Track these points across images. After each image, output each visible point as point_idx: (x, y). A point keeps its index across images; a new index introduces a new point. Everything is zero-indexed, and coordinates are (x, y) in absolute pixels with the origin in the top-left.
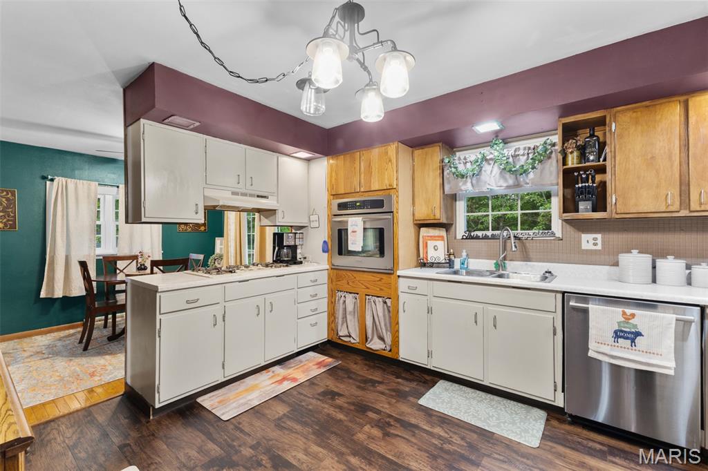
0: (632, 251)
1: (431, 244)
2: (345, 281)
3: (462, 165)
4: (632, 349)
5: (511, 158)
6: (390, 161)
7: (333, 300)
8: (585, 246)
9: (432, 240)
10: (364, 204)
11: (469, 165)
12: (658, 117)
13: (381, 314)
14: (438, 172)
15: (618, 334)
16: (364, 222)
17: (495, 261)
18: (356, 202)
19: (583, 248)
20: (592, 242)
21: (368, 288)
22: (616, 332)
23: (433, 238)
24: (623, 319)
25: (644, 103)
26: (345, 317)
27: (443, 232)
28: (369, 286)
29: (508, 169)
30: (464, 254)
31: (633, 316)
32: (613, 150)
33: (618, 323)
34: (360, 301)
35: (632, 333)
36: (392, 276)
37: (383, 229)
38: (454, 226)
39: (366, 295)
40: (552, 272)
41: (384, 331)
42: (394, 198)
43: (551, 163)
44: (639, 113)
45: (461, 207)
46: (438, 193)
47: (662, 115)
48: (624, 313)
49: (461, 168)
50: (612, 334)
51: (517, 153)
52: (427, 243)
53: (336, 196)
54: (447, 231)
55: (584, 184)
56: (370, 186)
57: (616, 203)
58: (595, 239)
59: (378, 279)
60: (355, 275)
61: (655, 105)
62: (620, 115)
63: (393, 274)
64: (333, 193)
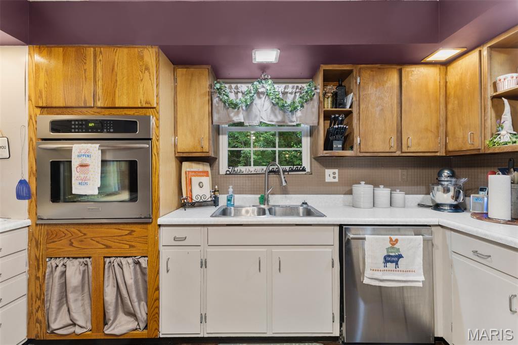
0: (361, 182)
1: (195, 180)
2: (65, 241)
3: (233, 94)
4: (396, 271)
5: (281, 94)
6: (147, 69)
7: (40, 275)
8: (328, 179)
9: (198, 176)
10: (101, 126)
11: (240, 95)
12: (385, 79)
13: (130, 281)
14: (207, 98)
15: (388, 259)
16: (103, 152)
17: (259, 196)
18: (88, 121)
19: (326, 181)
20: (332, 175)
21: (108, 247)
22: (385, 258)
23: (198, 174)
24: (391, 245)
25: (377, 66)
26: (64, 297)
27: (206, 167)
28: (109, 243)
29: (279, 105)
30: (231, 190)
31: (397, 241)
32: (358, 99)
33: (386, 249)
34: (94, 268)
35: (396, 256)
36: (150, 227)
37: (136, 162)
38: (217, 160)
39: (105, 257)
40: (308, 203)
41: (136, 304)
42: (153, 121)
43: (313, 103)
44: (374, 72)
45: (224, 140)
46: (206, 123)
47: (387, 77)
48: (391, 239)
49: (232, 97)
50: (382, 260)
51: (286, 91)
52: (191, 179)
53: (46, 109)
54: (210, 166)
55: (339, 126)
56: (113, 101)
57: (360, 143)
58: (334, 173)
59: (127, 232)
60: (84, 231)
61: (384, 68)
62: (363, 71)
63: (151, 223)
64: (41, 105)
